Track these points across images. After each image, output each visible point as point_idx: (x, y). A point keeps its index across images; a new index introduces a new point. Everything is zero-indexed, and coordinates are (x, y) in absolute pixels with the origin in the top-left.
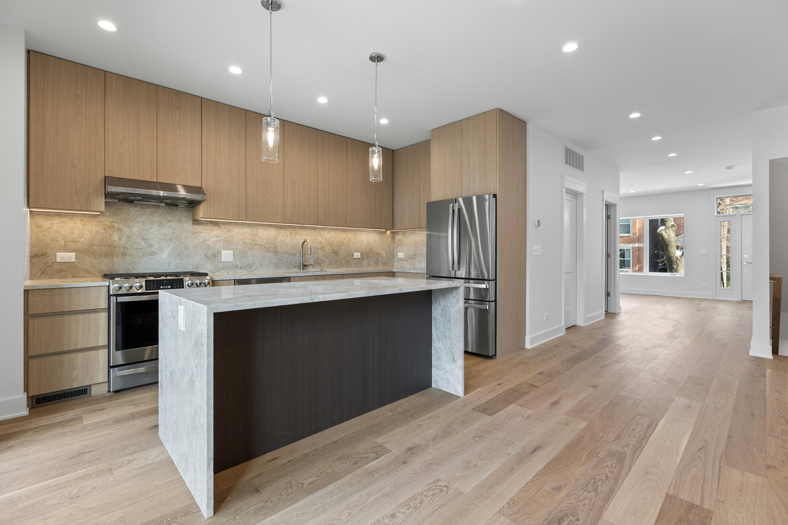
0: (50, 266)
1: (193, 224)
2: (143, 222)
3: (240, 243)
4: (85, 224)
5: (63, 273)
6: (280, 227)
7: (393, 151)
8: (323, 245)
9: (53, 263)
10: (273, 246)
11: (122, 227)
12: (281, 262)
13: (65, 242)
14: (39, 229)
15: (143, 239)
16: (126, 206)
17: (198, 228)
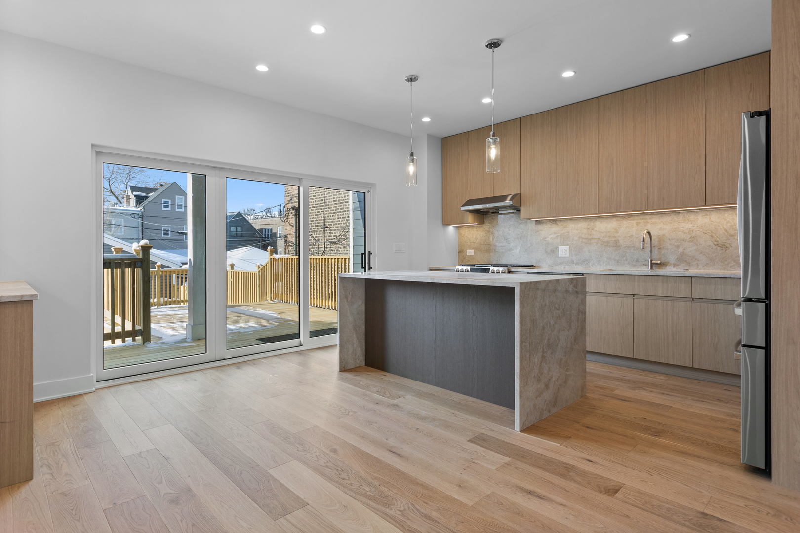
3: (576, 238)
4: (478, 231)
5: (469, 262)
6: (623, 217)
9: (465, 256)
10: (613, 239)
12: (624, 258)
13: (470, 243)
14: (460, 238)
15: (505, 239)
17: (540, 227)
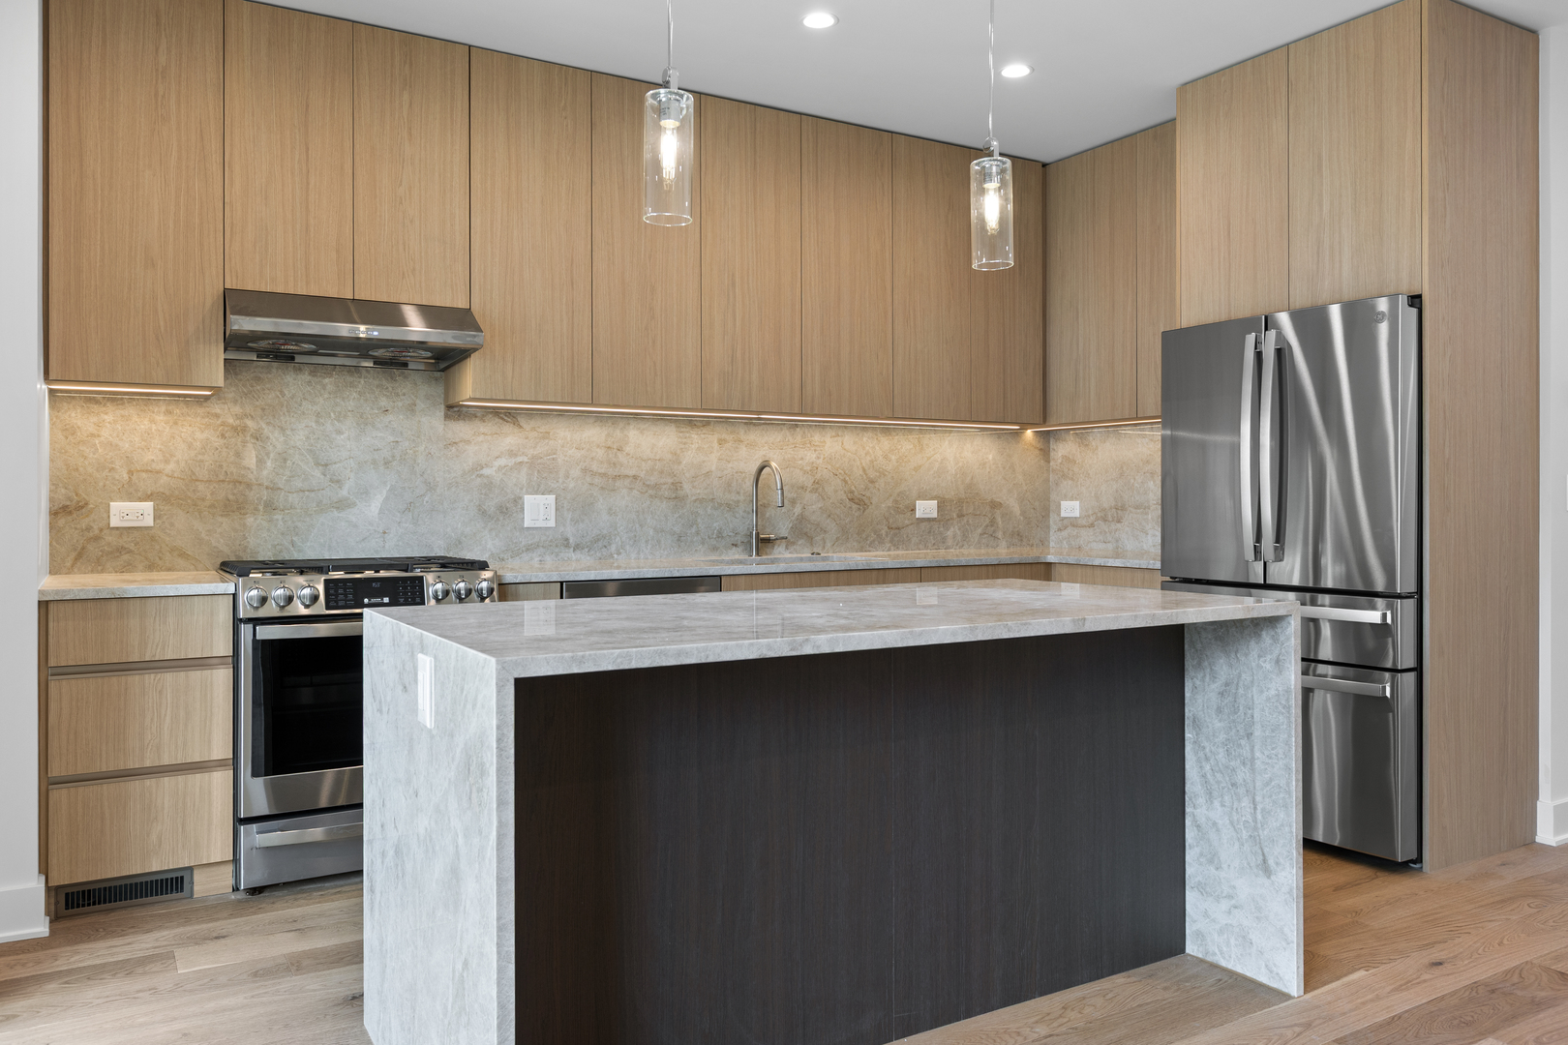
0: (97, 538)
1: (447, 417)
2: (318, 415)
3: (576, 472)
4: (176, 423)
5: (126, 557)
6: (690, 422)
7: (1044, 165)
8: (818, 476)
9: (101, 530)
10: (670, 481)
11: (267, 431)
12: (694, 530)
13: (131, 473)
14: (71, 438)
15: (317, 464)
16: (274, 370)
17: (462, 429)
